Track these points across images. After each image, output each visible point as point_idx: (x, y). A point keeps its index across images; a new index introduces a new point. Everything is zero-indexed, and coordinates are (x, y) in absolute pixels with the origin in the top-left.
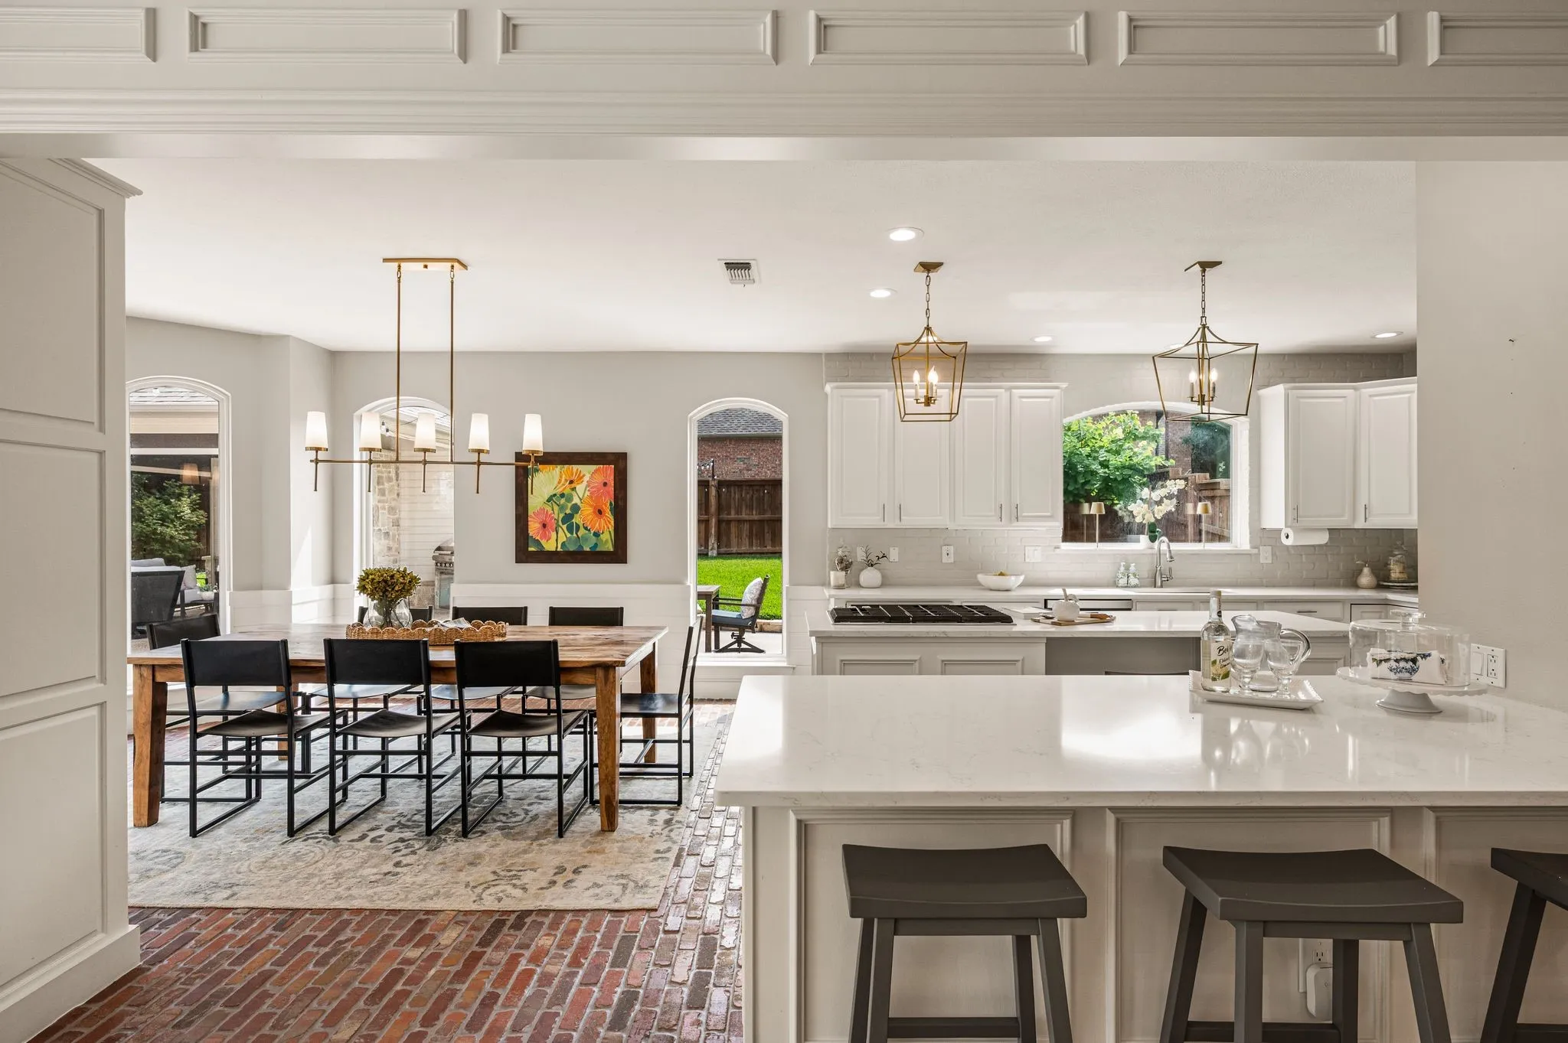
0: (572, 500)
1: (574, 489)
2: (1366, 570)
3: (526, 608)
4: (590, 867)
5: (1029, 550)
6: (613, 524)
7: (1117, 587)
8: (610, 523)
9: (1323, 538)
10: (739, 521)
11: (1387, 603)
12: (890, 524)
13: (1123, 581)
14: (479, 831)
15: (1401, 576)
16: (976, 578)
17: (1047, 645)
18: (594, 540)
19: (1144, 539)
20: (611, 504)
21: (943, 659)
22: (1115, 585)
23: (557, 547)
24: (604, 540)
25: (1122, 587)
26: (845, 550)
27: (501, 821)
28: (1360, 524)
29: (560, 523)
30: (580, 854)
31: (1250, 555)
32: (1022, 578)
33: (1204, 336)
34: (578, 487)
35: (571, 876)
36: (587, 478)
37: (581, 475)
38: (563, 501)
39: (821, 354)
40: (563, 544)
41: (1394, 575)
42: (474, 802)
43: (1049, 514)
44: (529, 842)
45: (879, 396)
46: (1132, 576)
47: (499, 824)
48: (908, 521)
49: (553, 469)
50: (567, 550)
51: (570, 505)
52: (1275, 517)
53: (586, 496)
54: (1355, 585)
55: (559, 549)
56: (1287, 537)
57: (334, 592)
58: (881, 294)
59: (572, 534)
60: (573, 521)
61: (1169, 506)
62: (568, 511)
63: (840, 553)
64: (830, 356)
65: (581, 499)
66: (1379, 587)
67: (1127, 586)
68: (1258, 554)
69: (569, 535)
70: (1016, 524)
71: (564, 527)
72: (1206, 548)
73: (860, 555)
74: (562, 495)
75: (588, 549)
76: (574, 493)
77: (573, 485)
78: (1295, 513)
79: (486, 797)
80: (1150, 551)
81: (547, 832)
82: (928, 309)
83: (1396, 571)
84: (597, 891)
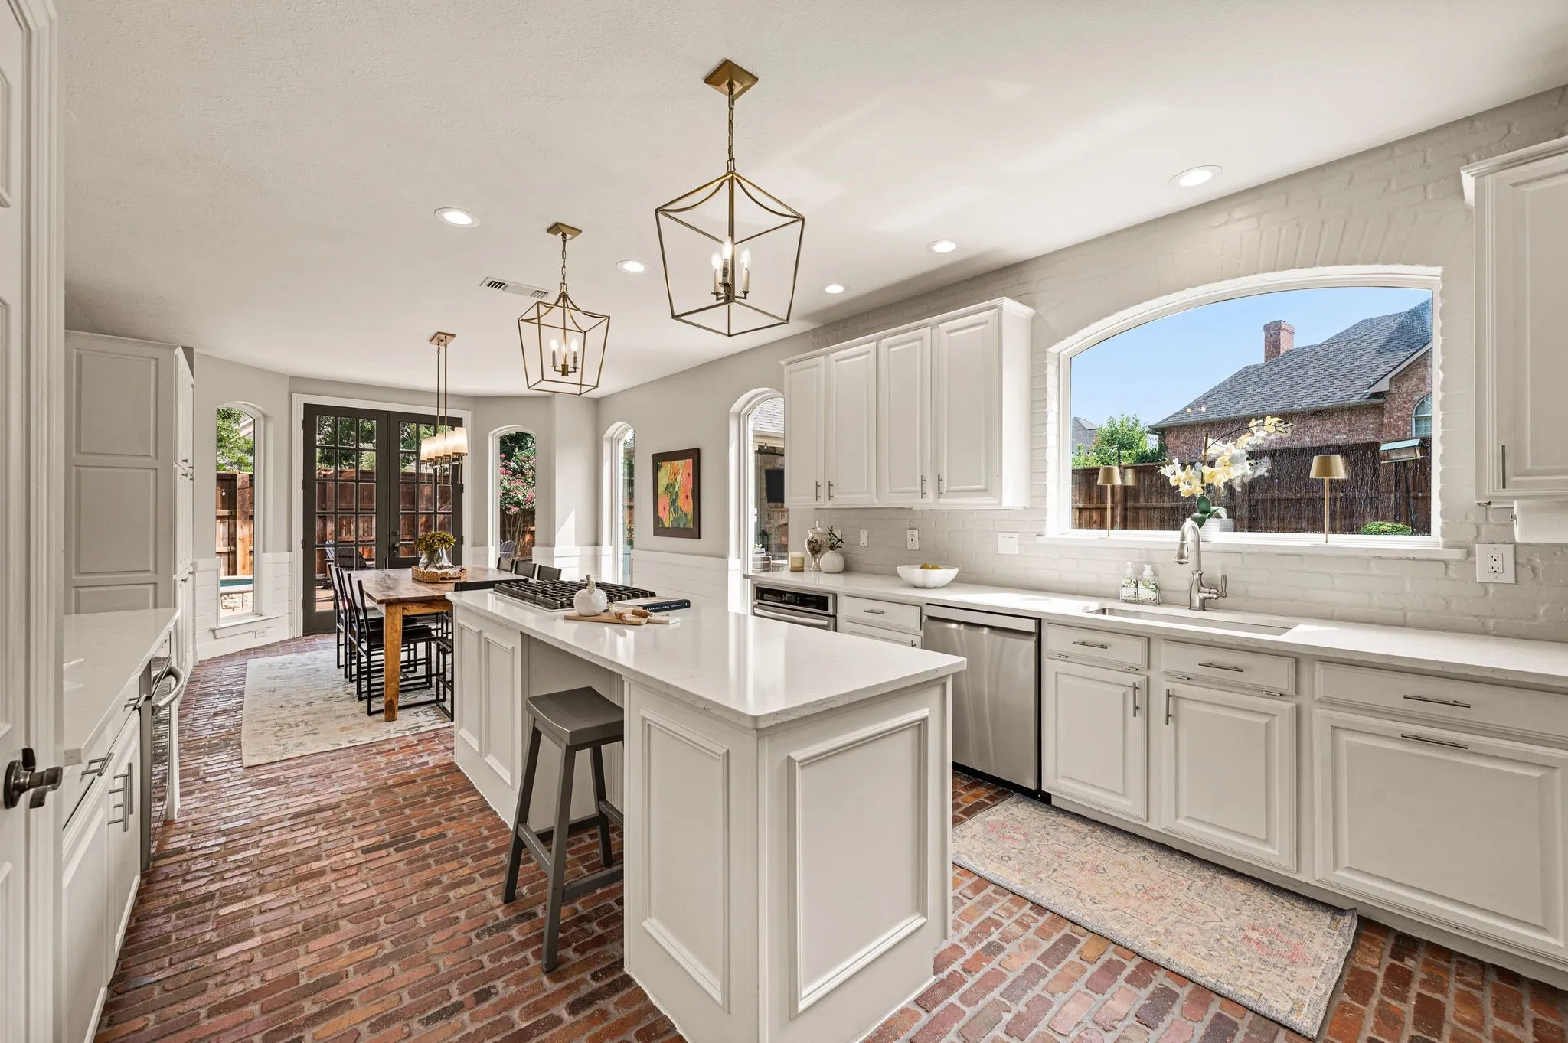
0: (675, 489)
1: (676, 480)
5: (1001, 538)
6: (693, 507)
10: (1148, 509)
18: (684, 520)
20: (692, 491)
24: (689, 519)
29: (671, 506)
34: (678, 478)
36: (681, 471)
37: (679, 468)
38: (671, 489)
45: (817, 365)
49: (667, 465)
51: (674, 492)
53: (681, 485)
57: (596, 551)
60: (676, 504)
62: (674, 497)
65: (679, 488)
69: (674, 515)
71: (673, 509)
72: (1331, 544)
74: (671, 485)
75: (682, 527)
76: (676, 483)
77: (675, 477)
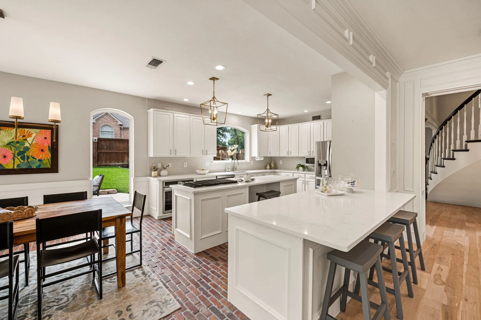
0: (25, 145)
1: (26, 140)
2: (268, 165)
3: (27, 197)
4: (132, 305)
5: (206, 163)
6: (50, 156)
7: (226, 172)
8: (48, 155)
9: (262, 159)
11: (275, 172)
12: (172, 156)
13: (227, 170)
14: (46, 316)
15: (273, 166)
16: (195, 171)
17: (249, 188)
18: (38, 163)
19: (230, 159)
20: (49, 147)
21: (227, 195)
22: (225, 171)
23: (14, 167)
24: (45, 163)
25: (227, 172)
26: (155, 164)
27: (55, 305)
28: (269, 156)
29: (16, 155)
30: (121, 302)
31: (250, 163)
32: (208, 171)
33: (268, 111)
34: (28, 139)
35: (129, 313)
36: (34, 135)
37: (31, 133)
38: (18, 145)
39: (146, 98)
40: (18, 165)
41: (272, 166)
42: (21, 303)
43: (214, 153)
44: (85, 308)
45: (169, 115)
46: (229, 169)
47: (55, 307)
48: (178, 155)
49: (11, 130)
50: (21, 168)
51: (22, 147)
52: (255, 154)
53: (33, 143)
54: (266, 169)
55: (15, 167)
56: (257, 159)
58: (191, 83)
59: (24, 160)
60: (25, 154)
61: (235, 151)
62: (22, 150)
63: (154, 165)
64: (149, 100)
65: (30, 145)
66: (270, 169)
67: (228, 171)
68: (251, 163)
69: (22, 161)
70: (206, 155)
71: (19, 157)
72: (241, 161)
73: (159, 166)
74: (18, 142)
75: (35, 167)
76: (25, 141)
77: (25, 138)
78: (259, 153)
79: (28, 298)
80: (232, 162)
81: (90, 300)
82: (214, 91)
83: (273, 165)
84: (149, 313)
